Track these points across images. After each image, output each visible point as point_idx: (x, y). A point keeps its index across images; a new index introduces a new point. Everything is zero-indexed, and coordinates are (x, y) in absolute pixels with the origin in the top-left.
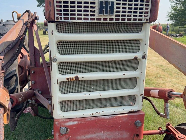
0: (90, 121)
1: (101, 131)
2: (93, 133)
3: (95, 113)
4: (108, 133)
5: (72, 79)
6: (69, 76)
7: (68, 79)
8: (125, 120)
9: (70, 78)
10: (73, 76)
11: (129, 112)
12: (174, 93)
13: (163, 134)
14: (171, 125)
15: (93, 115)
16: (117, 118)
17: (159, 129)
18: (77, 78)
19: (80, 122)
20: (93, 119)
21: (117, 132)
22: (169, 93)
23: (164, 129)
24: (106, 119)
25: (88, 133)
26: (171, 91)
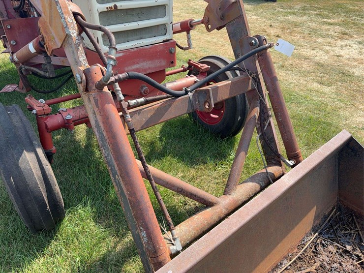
0: (133, 52)
1: (144, 61)
2: (138, 63)
3: (136, 44)
4: (150, 62)
5: (112, 8)
6: (109, 5)
7: (107, 8)
8: (162, 48)
9: (110, 7)
10: (112, 5)
11: (164, 41)
12: (194, 21)
13: (186, 71)
14: (192, 61)
15: (135, 46)
16: (154, 47)
17: (182, 67)
18: (115, 6)
19: (125, 54)
20: (135, 49)
21: (156, 61)
22: (190, 22)
23: (187, 65)
24: (147, 49)
25: (134, 63)
26: (191, 20)
